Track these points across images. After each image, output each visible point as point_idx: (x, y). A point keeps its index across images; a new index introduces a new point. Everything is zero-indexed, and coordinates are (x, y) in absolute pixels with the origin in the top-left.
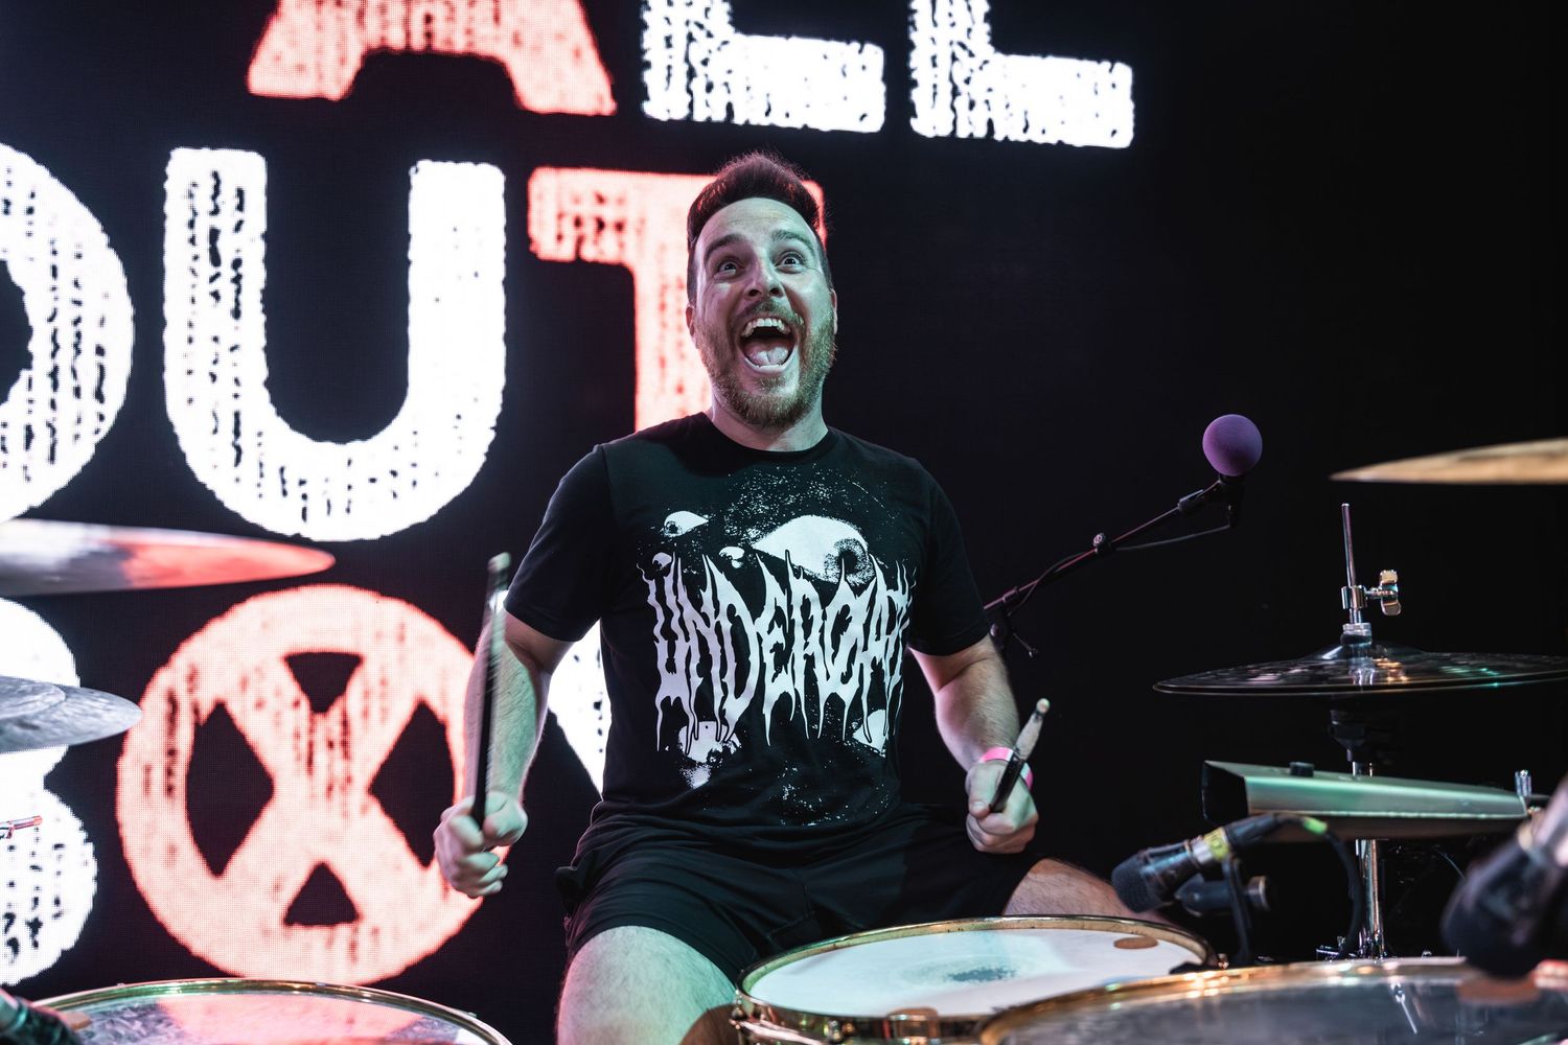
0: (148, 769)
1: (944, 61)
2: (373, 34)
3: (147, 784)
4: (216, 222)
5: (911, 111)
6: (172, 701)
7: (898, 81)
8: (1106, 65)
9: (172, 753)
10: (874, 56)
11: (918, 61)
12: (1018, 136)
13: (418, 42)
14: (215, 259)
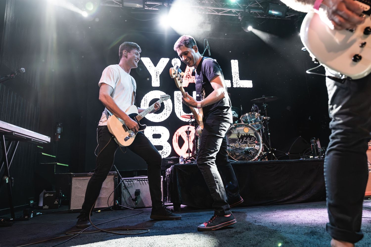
0: (175, 140)
1: (236, 81)
2: (189, 82)
3: (175, 142)
4: (178, 97)
5: (233, 85)
6: (177, 135)
7: (232, 83)
8: (250, 81)
9: (177, 139)
10: (230, 81)
11: (233, 81)
12: (242, 87)
13: (193, 82)
14: (178, 100)
